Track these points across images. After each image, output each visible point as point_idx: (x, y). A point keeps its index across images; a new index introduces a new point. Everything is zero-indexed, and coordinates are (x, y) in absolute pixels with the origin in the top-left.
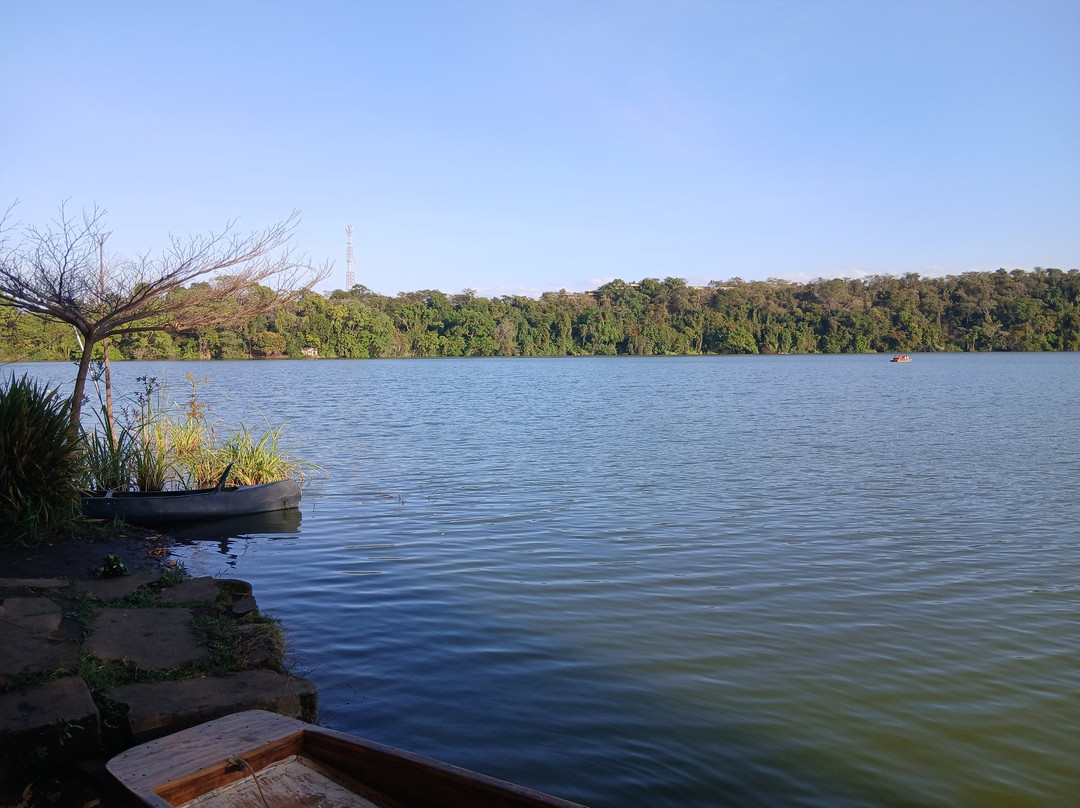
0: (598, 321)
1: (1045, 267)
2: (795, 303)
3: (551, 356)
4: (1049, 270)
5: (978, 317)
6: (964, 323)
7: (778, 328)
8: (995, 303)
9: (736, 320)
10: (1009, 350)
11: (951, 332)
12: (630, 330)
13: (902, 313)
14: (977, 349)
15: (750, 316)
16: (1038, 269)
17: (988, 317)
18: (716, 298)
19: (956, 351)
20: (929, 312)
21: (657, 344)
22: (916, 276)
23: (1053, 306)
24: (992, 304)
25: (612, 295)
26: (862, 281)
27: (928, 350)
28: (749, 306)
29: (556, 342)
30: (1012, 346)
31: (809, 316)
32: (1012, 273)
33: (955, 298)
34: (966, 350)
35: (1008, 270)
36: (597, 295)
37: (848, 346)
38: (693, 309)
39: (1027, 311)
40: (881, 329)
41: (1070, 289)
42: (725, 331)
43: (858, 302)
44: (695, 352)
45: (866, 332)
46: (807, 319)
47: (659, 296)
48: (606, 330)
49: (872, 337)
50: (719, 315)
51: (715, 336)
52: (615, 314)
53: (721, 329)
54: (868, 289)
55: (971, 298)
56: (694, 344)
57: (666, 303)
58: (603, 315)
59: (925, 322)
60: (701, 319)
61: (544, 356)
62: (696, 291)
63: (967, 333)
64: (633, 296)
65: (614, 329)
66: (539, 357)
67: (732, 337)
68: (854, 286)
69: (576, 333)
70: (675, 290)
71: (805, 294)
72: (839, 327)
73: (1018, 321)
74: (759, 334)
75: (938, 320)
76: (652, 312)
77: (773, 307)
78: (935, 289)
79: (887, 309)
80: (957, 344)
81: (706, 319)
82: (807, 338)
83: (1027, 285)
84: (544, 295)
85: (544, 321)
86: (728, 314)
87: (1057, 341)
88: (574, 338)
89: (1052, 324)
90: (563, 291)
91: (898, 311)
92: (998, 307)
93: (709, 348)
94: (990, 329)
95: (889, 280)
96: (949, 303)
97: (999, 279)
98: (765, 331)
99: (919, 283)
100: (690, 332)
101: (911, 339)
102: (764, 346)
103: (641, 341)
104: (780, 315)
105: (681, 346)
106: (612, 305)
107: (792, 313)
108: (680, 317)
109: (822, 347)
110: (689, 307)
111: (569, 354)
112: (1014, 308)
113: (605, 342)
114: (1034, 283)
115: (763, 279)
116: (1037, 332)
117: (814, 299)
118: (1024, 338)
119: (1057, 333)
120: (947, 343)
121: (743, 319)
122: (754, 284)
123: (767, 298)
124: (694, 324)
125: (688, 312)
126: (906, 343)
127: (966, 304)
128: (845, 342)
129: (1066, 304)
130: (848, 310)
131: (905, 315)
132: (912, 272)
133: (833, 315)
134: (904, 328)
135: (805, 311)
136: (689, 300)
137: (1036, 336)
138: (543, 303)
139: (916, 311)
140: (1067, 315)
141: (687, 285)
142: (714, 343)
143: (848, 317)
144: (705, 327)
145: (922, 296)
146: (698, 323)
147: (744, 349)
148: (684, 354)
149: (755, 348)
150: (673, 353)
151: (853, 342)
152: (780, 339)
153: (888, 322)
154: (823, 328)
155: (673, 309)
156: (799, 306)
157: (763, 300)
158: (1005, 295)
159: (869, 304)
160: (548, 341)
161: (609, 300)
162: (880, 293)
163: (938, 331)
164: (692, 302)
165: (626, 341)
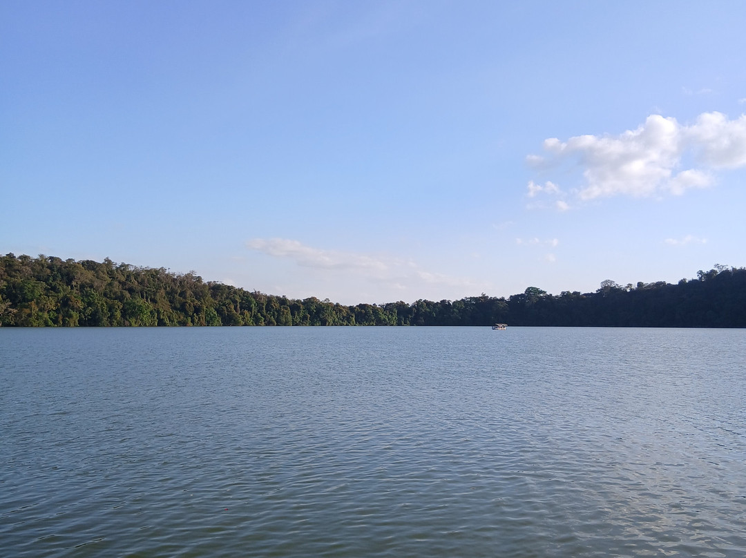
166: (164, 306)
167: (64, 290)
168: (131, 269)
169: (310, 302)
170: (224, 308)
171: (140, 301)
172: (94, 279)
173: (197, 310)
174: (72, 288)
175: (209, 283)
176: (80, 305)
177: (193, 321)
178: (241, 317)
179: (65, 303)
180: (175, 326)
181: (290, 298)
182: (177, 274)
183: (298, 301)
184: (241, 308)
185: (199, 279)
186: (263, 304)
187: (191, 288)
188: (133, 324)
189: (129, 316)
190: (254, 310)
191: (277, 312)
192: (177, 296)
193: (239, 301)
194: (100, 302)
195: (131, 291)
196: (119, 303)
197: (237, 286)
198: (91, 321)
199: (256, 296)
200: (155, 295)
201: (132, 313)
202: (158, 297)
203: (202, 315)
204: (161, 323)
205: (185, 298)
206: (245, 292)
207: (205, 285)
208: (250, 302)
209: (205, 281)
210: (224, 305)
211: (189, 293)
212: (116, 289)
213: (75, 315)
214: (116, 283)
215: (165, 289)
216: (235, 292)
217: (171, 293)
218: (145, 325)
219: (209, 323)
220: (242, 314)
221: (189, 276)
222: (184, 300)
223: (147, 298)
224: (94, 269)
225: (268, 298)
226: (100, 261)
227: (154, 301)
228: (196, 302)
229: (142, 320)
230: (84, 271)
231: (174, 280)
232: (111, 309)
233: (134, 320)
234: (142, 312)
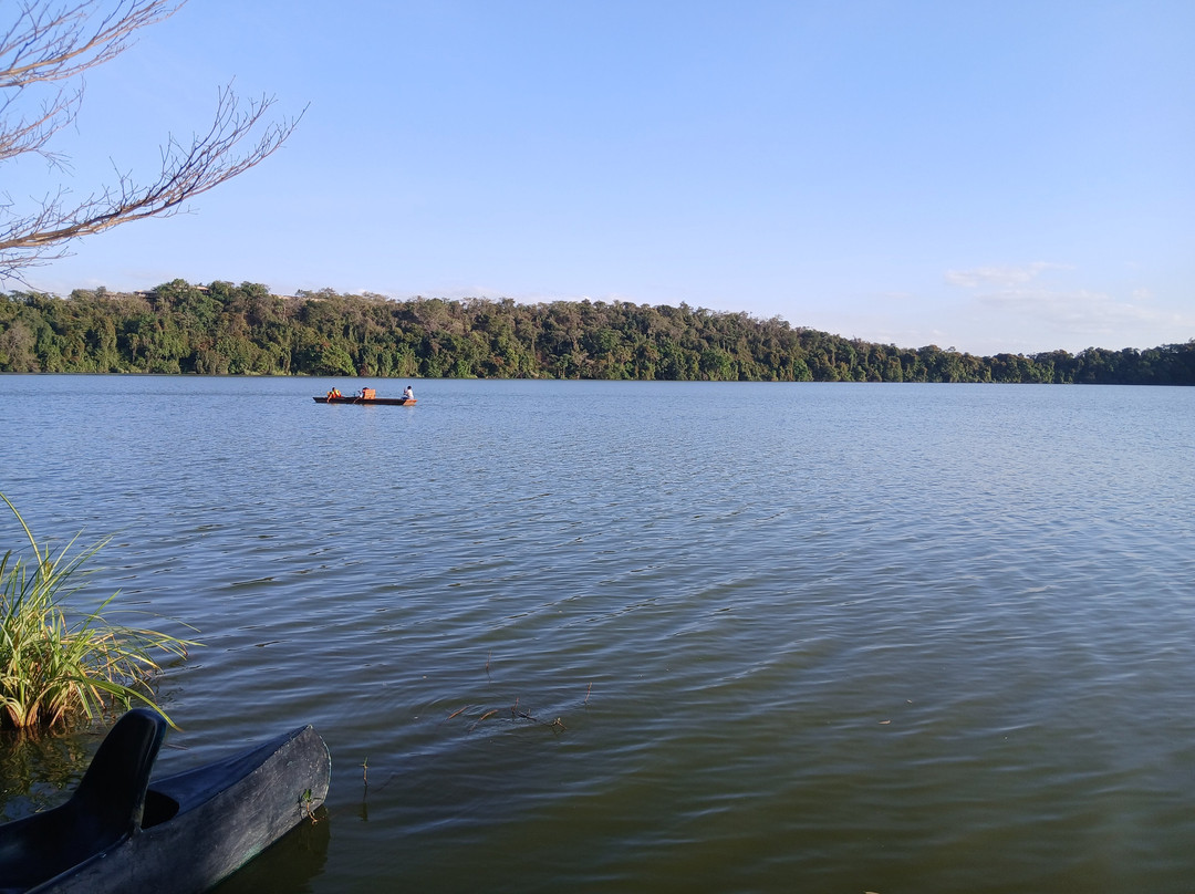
0: (153, 329)
1: (622, 301)
2: (394, 321)
3: (87, 373)
4: (626, 304)
5: (568, 345)
6: (555, 351)
7: (377, 349)
8: (582, 332)
9: (329, 336)
10: (594, 378)
11: (544, 359)
12: (197, 342)
13: (500, 338)
14: (567, 377)
15: (346, 333)
16: (616, 302)
17: (576, 346)
18: (306, 310)
19: (549, 378)
20: (525, 339)
21: (234, 362)
22: (512, 301)
23: (629, 337)
24: (579, 334)
25: (172, 298)
26: (461, 303)
27: (524, 376)
28: (344, 322)
29: (94, 354)
30: (596, 375)
31: (409, 337)
32: (595, 304)
33: (547, 326)
34: (558, 378)
35: (592, 301)
36: (151, 297)
37: (449, 371)
38: (278, 321)
39: (609, 341)
40: (480, 354)
41: (643, 322)
42: (318, 349)
43: (458, 325)
44: (282, 373)
45: (467, 357)
46: (408, 339)
47: (235, 304)
48: (166, 342)
49: (472, 362)
50: (310, 331)
51: (307, 355)
52: (177, 323)
53: (313, 347)
54: (467, 311)
55: (561, 327)
56: (281, 363)
57: (244, 313)
58: (161, 322)
59: (521, 348)
60: (289, 333)
61: (78, 373)
62: (281, 300)
63: (558, 360)
64: (200, 301)
65: (177, 341)
66: (69, 374)
67: (326, 356)
68: (453, 306)
69: (123, 344)
70: (255, 298)
71: (404, 313)
72: (440, 349)
73: (602, 350)
74: (357, 354)
75: (533, 347)
76: (226, 323)
77: (371, 325)
78: (529, 316)
79: (486, 334)
80: (550, 371)
81: (294, 334)
82: (408, 361)
83: (608, 316)
84: (74, 293)
85: (75, 327)
86: (320, 329)
87: (633, 369)
88: (119, 351)
89: (630, 354)
90: (102, 290)
91: (496, 336)
92: (585, 336)
93: (299, 368)
94: (579, 357)
95: (485, 304)
96: (542, 330)
97: (584, 309)
98: (363, 351)
99: (515, 309)
100: (276, 349)
101: (508, 365)
102: (362, 367)
103: (214, 358)
104: (378, 334)
105: (265, 366)
106: (173, 311)
107: (392, 333)
108: (262, 330)
109: (424, 371)
110: (273, 318)
111: (113, 371)
112: (598, 338)
113: (164, 358)
114: (613, 315)
115: (360, 292)
116: (617, 361)
117: (413, 319)
118: (606, 367)
119: (633, 362)
120: (541, 370)
121: (338, 337)
122: (348, 298)
123: (364, 315)
124: (280, 339)
125: (274, 325)
126: (504, 369)
127: (557, 332)
128: (447, 366)
129: (641, 336)
130: (448, 332)
131: (503, 340)
132: (508, 297)
133: (434, 337)
134: (503, 353)
135: (405, 330)
136: (273, 311)
137: (617, 365)
138: (73, 303)
139: (513, 337)
140: (641, 346)
141: (270, 293)
142: (305, 362)
143: (448, 340)
144: (293, 343)
145: (518, 322)
146: (285, 338)
147: (340, 370)
148: (269, 374)
149: (352, 369)
150: (254, 373)
151: (455, 366)
152: (380, 360)
153: (487, 347)
154: (424, 351)
155: (253, 318)
156: (399, 326)
157: (359, 317)
158: (590, 325)
159: (469, 328)
160: (82, 353)
161: (168, 304)
162: (478, 317)
163: (533, 358)
164: (277, 314)
165: (193, 356)
166: (745, 357)
167: (640, 339)
168: (710, 314)
169: (927, 352)
170: (816, 359)
171: (719, 352)
172: (671, 326)
173: (784, 362)
174: (648, 337)
175: (798, 329)
176: (657, 356)
177: (778, 376)
178: (836, 371)
179: (641, 353)
180: (758, 380)
181: (901, 346)
182: (760, 319)
183: (911, 351)
184: (837, 359)
185: (786, 324)
186: (865, 355)
187: (776, 335)
188: (712, 378)
189: (707, 368)
190: (854, 362)
191: (883, 364)
192: (760, 346)
193: (834, 350)
194: (677, 352)
195: (709, 339)
196: (697, 354)
197: (832, 333)
198: (668, 374)
199: (855, 344)
200: (735, 344)
201: (711, 364)
202: (739, 347)
203: (790, 368)
204: (742, 377)
205: (769, 347)
206: (842, 340)
207: (793, 331)
208: (848, 353)
209: (793, 327)
210: (816, 355)
211: (774, 341)
212: (693, 338)
213: (652, 367)
214: (693, 331)
215: (747, 337)
216: (830, 340)
217: (753, 342)
218: (725, 379)
219: (797, 378)
220: (838, 367)
221: (774, 321)
222: (768, 351)
223: (726, 348)
224: (670, 316)
225: (872, 346)
226: (675, 305)
227: (734, 351)
228: (783, 352)
229: (721, 373)
230: (660, 318)
231: (757, 326)
232: (688, 360)
233: (713, 373)
234: (721, 363)
